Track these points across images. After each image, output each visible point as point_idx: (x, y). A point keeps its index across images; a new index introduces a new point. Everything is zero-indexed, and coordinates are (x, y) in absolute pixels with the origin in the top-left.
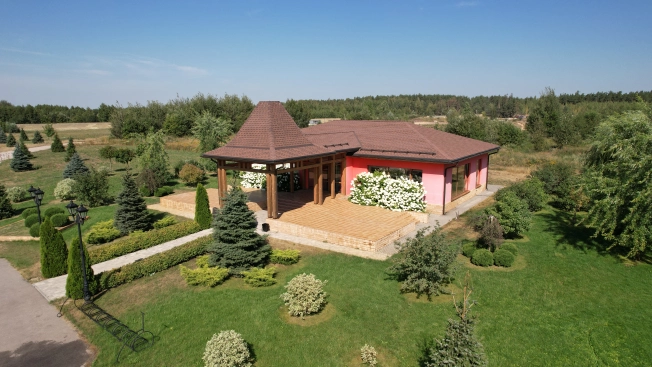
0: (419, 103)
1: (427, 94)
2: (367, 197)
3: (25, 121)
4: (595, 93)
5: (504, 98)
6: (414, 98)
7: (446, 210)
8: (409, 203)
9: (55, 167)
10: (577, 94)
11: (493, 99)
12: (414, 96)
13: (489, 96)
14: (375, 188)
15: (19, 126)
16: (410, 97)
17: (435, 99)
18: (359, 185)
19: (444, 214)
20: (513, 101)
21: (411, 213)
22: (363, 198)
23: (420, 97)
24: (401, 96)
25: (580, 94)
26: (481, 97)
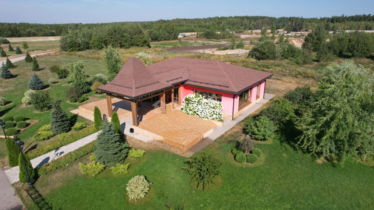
0: (246, 21)
1: (251, 16)
2: (190, 110)
3: (12, 36)
4: (354, 15)
5: (297, 19)
6: (243, 18)
7: (234, 118)
8: (212, 115)
9: (26, 75)
10: (343, 16)
11: (291, 19)
12: (243, 17)
13: (289, 17)
14: (195, 105)
15: (8, 39)
16: (240, 18)
17: (256, 19)
18: (187, 102)
19: (233, 119)
20: (302, 20)
21: (213, 121)
22: (188, 110)
23: (247, 18)
24: (236, 17)
25: (345, 16)
26: (284, 18)
